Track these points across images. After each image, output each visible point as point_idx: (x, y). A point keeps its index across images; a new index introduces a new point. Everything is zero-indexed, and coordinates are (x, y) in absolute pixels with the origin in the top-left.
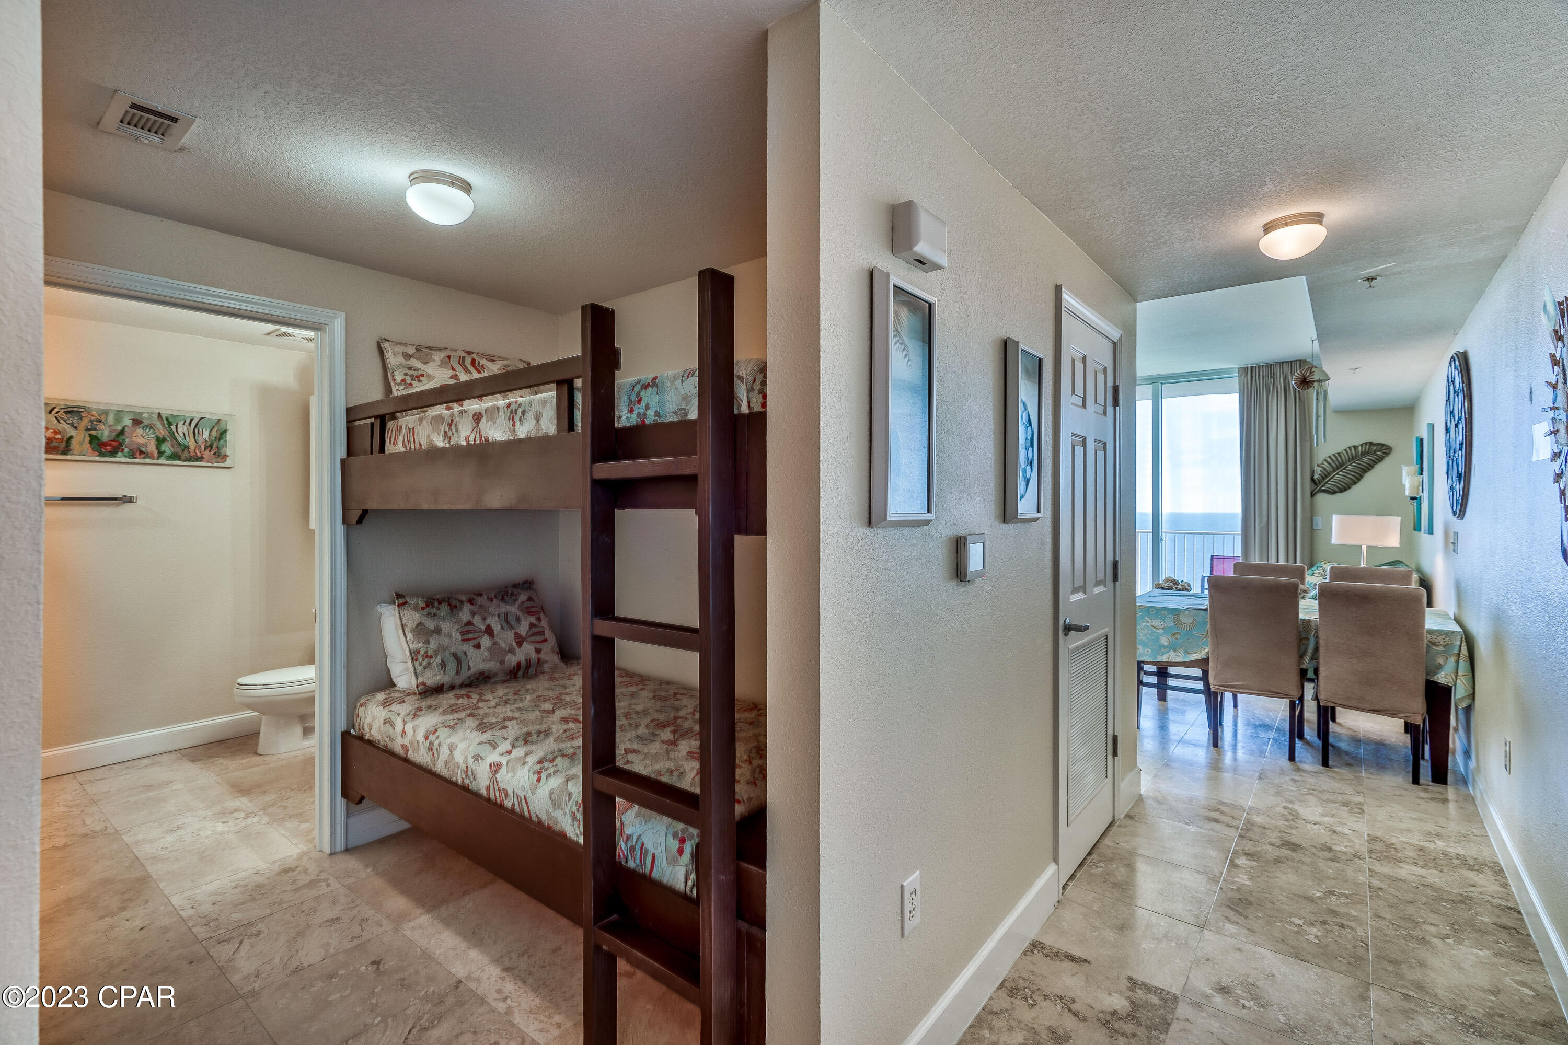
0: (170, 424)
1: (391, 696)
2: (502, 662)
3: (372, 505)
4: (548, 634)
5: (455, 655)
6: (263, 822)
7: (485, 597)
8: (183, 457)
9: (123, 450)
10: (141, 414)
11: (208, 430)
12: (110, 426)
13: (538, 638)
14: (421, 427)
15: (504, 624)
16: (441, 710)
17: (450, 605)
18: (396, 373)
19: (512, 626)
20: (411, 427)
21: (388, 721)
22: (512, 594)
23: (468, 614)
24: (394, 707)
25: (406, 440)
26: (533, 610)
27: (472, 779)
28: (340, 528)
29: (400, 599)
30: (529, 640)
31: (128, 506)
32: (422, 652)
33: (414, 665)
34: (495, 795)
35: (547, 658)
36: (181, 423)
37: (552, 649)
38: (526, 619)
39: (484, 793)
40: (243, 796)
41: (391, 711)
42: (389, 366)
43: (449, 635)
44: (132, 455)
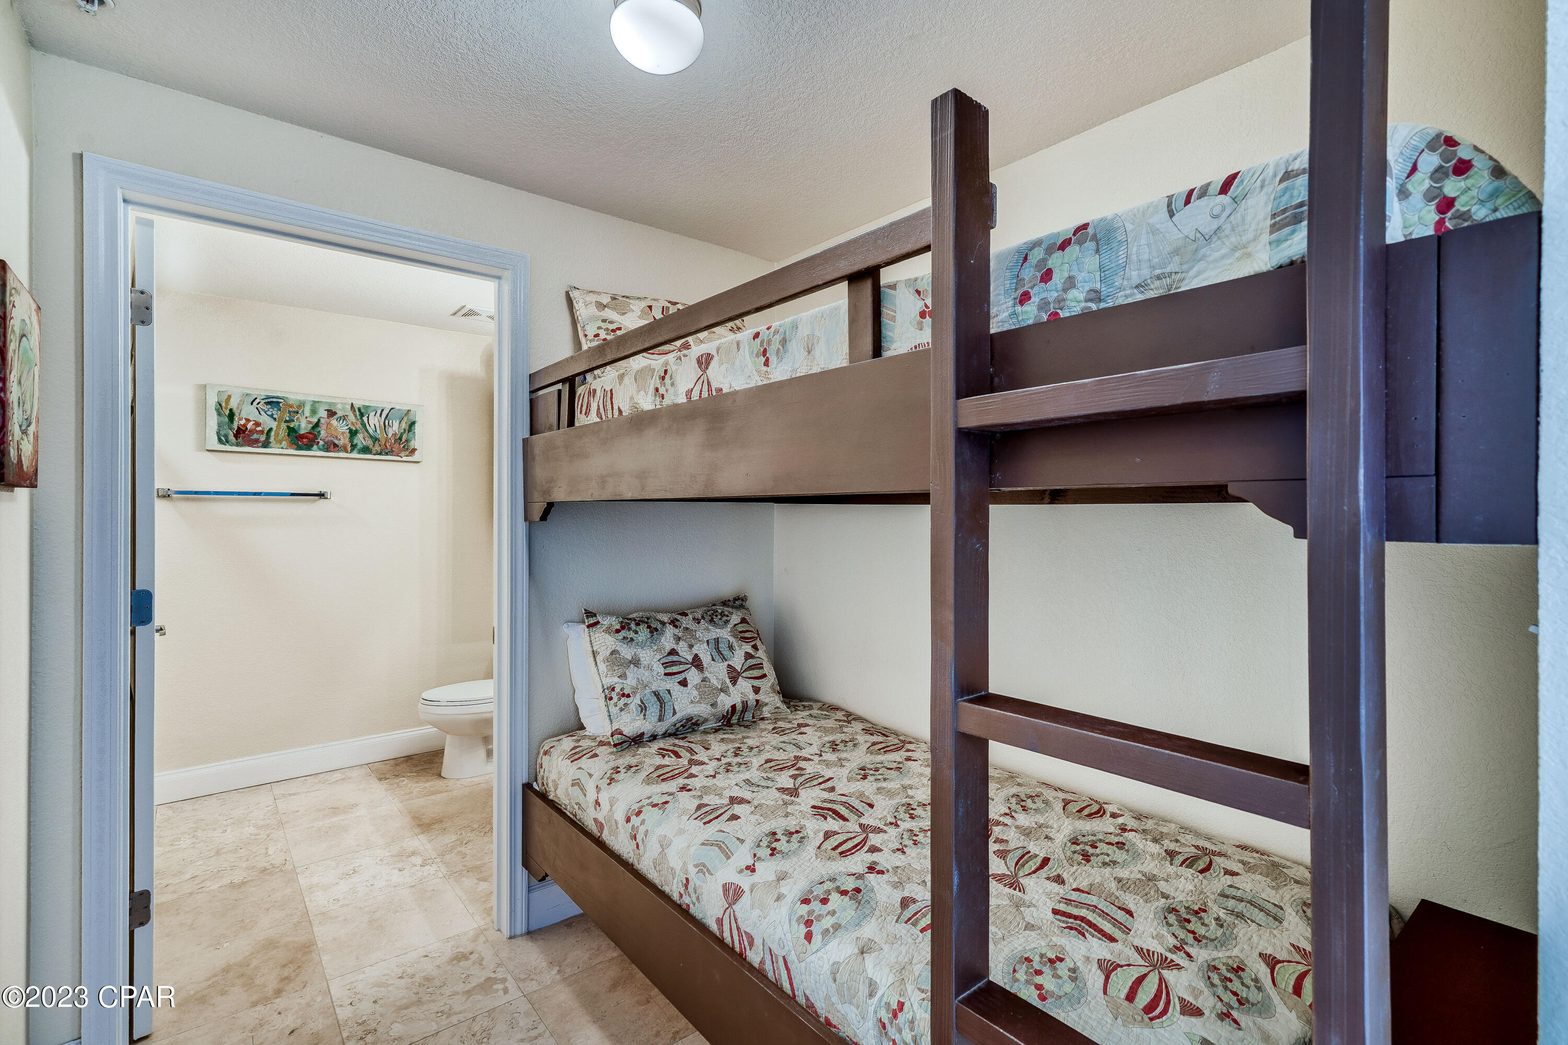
0: (362, 415)
1: (580, 744)
2: (714, 705)
3: (559, 495)
4: (768, 668)
5: (656, 694)
6: (440, 875)
7: (691, 616)
8: (374, 452)
9: (318, 442)
10: (334, 404)
11: (398, 422)
12: (306, 418)
13: (756, 673)
14: (622, 387)
15: (715, 654)
16: (643, 774)
17: (649, 627)
18: (587, 327)
19: (724, 657)
20: (608, 389)
21: (576, 783)
22: (723, 615)
23: (672, 639)
24: (585, 762)
25: (601, 407)
26: (747, 635)
27: (694, 900)
28: (522, 526)
29: (590, 618)
30: (744, 675)
31: (322, 502)
32: (618, 690)
33: (607, 706)
34: (732, 937)
35: (766, 701)
36: (372, 414)
37: (772, 686)
38: (740, 646)
39: (714, 927)
40: (423, 833)
41: (580, 768)
42: (580, 318)
43: (649, 668)
44: (327, 449)
